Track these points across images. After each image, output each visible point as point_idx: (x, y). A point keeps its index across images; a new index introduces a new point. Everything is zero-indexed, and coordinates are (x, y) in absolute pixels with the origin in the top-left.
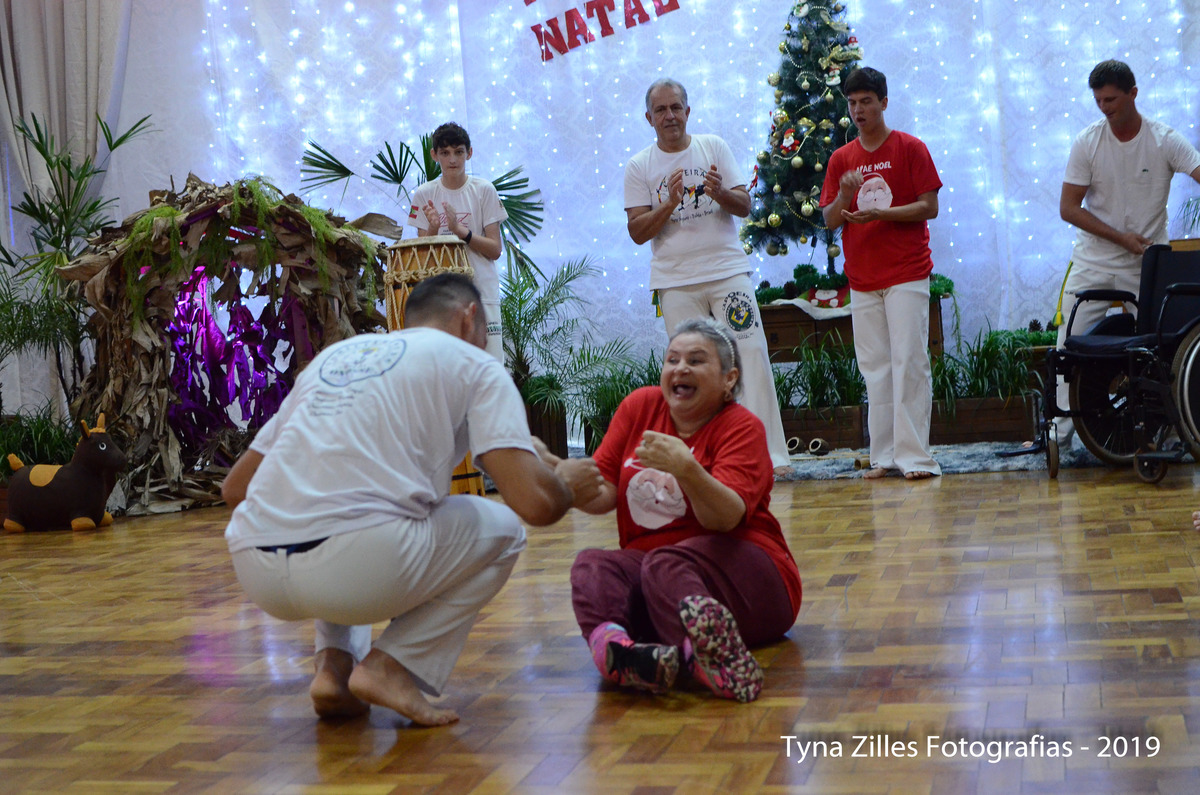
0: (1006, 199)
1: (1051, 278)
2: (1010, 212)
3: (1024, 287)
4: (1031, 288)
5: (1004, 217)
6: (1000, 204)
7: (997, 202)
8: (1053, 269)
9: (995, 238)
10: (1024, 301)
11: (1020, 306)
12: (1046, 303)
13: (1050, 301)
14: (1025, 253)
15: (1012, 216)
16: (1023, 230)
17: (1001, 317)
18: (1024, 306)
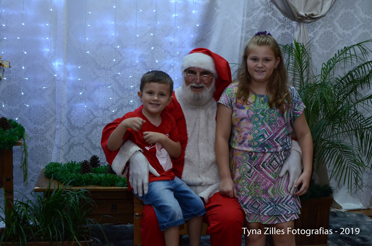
0: (65, 63)
1: (91, 121)
2: (67, 73)
3: (72, 127)
4: (77, 128)
5: (62, 75)
6: (59, 65)
7: (57, 64)
8: (93, 115)
9: (55, 90)
10: (73, 137)
11: (69, 141)
12: (87, 138)
13: (90, 137)
14: (75, 103)
15: (68, 75)
16: (76, 87)
17: (55, 148)
18: (72, 140)
